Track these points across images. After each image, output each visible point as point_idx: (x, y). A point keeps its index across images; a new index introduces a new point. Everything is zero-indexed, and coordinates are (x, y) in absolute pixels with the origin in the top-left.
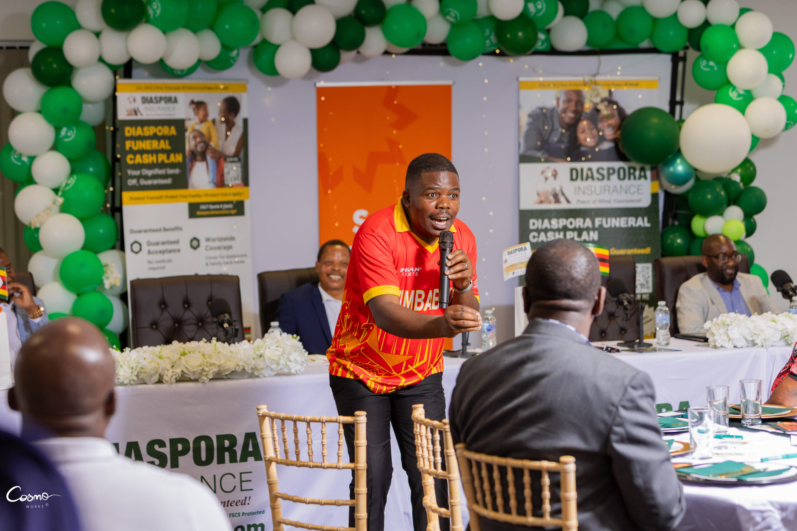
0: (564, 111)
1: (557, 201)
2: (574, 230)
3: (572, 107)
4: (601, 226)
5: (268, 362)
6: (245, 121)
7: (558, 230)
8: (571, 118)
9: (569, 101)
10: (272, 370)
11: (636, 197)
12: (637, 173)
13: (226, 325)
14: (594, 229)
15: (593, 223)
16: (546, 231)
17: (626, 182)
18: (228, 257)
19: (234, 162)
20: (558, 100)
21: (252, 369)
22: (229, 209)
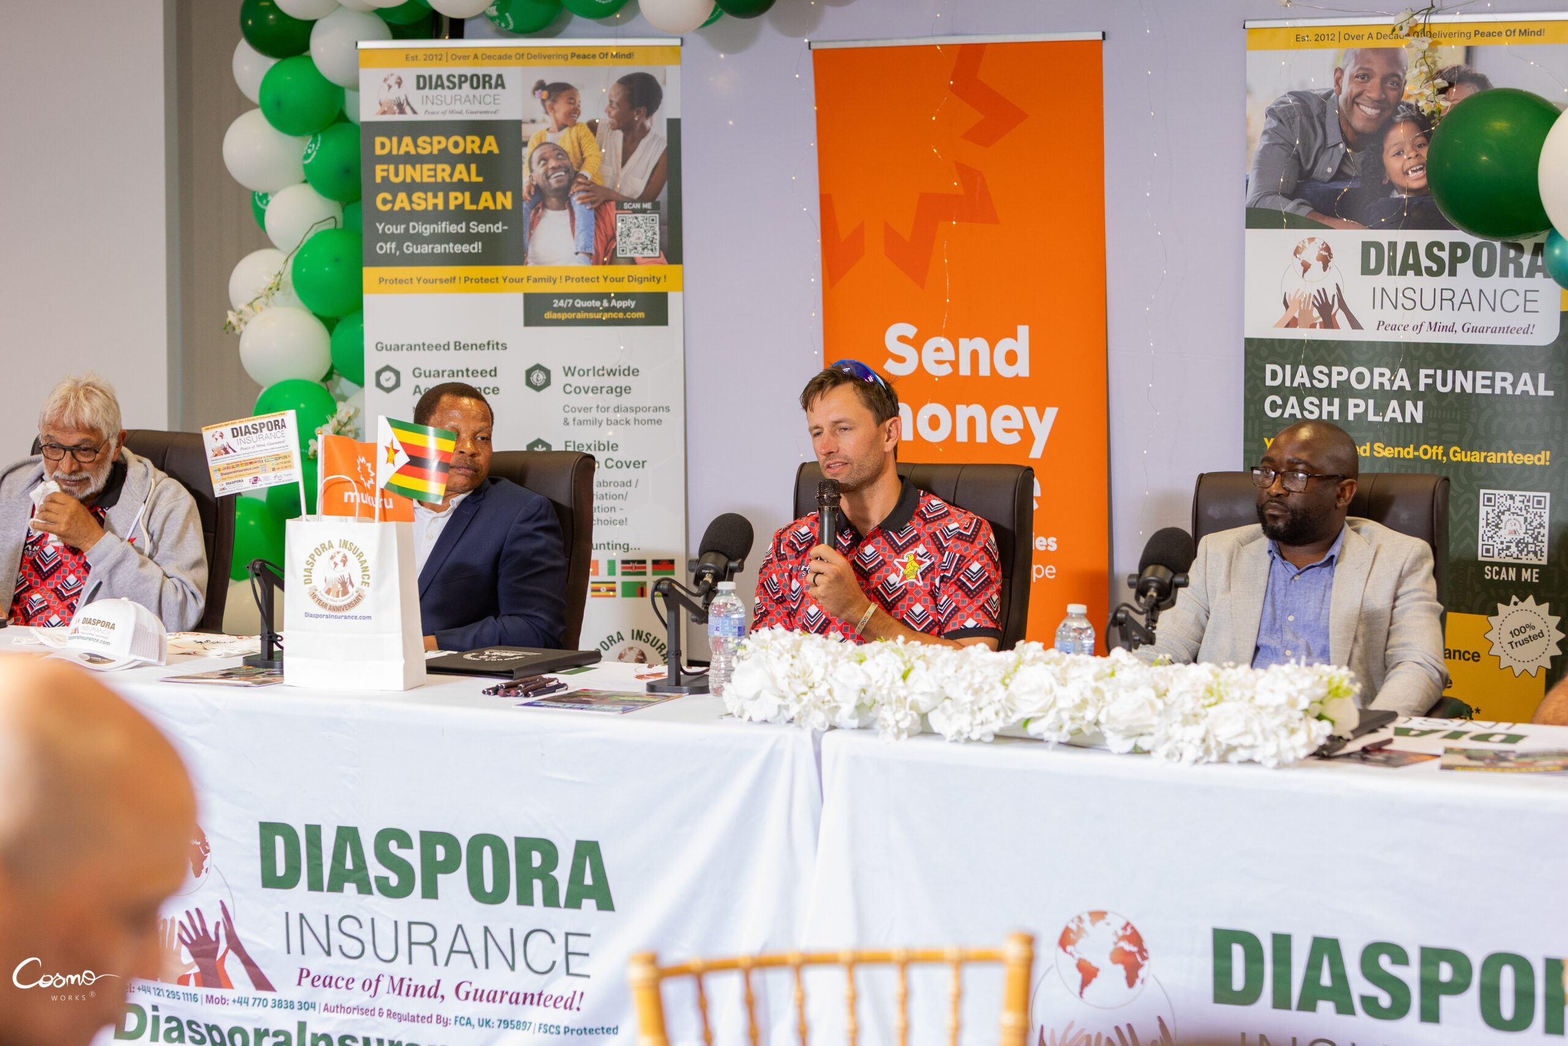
0: (1354, 101)
1: (1329, 323)
2: (1365, 395)
3: (1373, 90)
4: (1431, 387)
6: (674, 126)
7: (1328, 393)
8: (1369, 119)
9: (1364, 76)
11: (1519, 319)
12: (1526, 259)
14: (1415, 396)
15: (1414, 382)
16: (1301, 393)
17: (1495, 283)
18: (618, 409)
20: (1339, 72)
22: (628, 309)
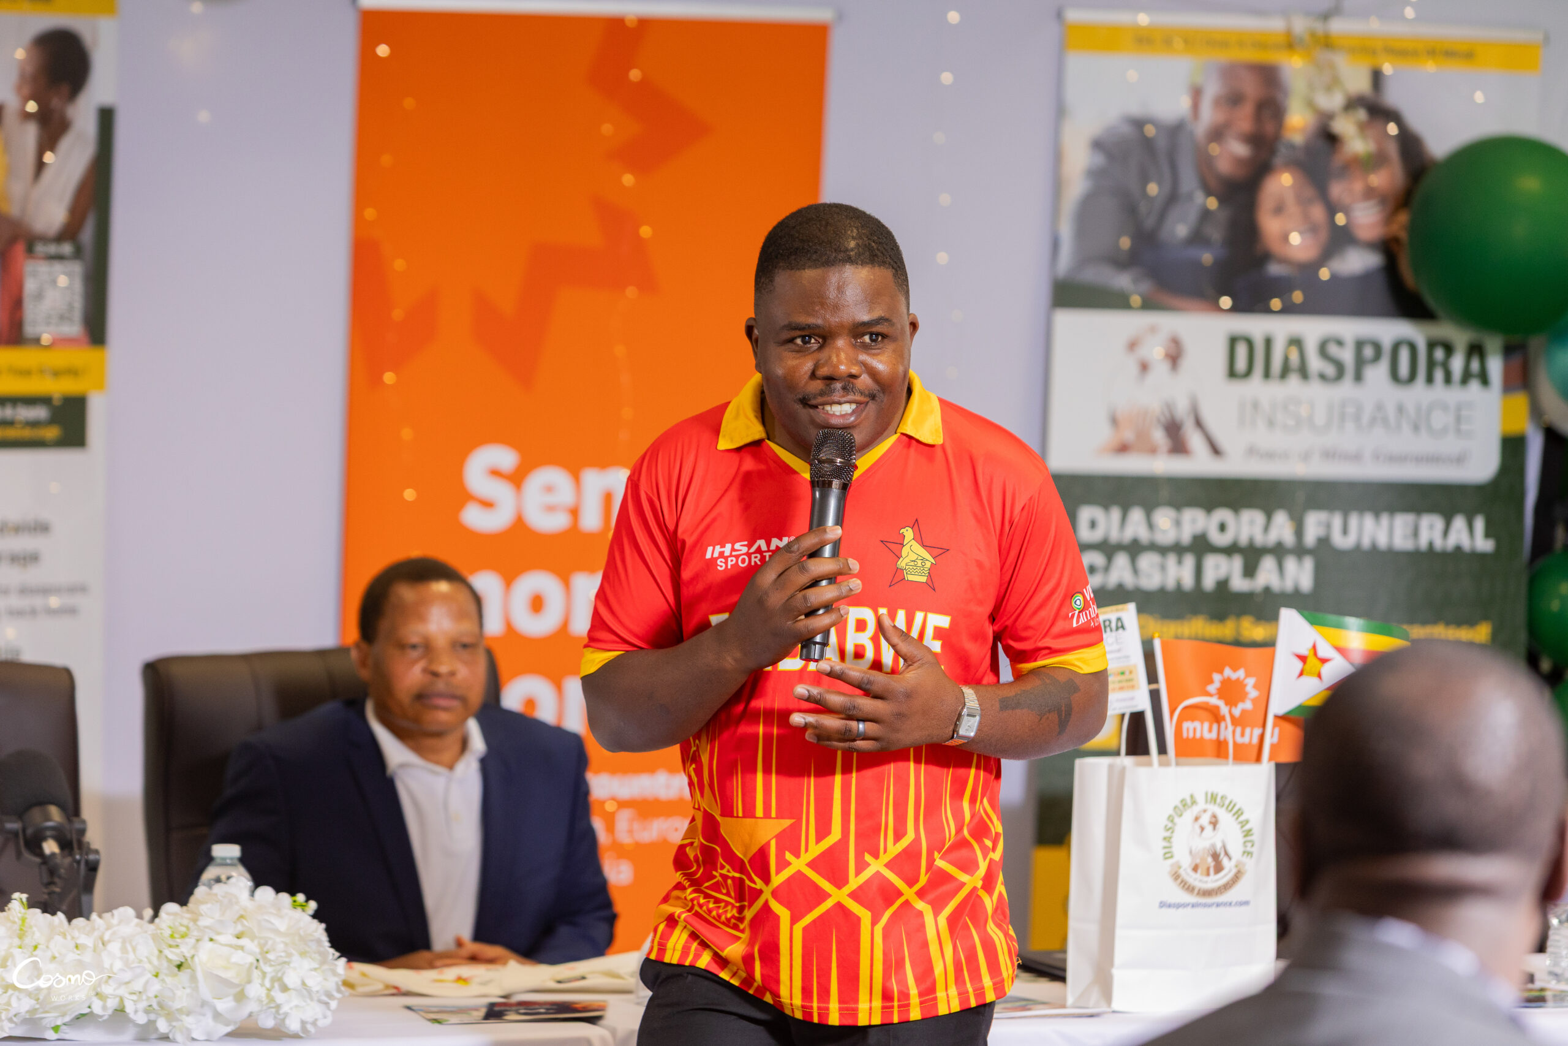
0: (1217, 134)
1: (1178, 447)
2: (1230, 550)
3: (1244, 121)
4: (1324, 542)
5: (205, 992)
6: (106, 117)
7: (1178, 549)
8: (1239, 161)
9: (1233, 99)
10: (217, 1016)
11: (1450, 445)
12: (1457, 363)
13: (50, 847)
14: (1300, 551)
15: (1299, 532)
16: (1134, 549)
17: (1419, 393)
18: (24, 591)
19: (59, 258)
20: (1197, 94)
21: (148, 1010)
22: (34, 424)
